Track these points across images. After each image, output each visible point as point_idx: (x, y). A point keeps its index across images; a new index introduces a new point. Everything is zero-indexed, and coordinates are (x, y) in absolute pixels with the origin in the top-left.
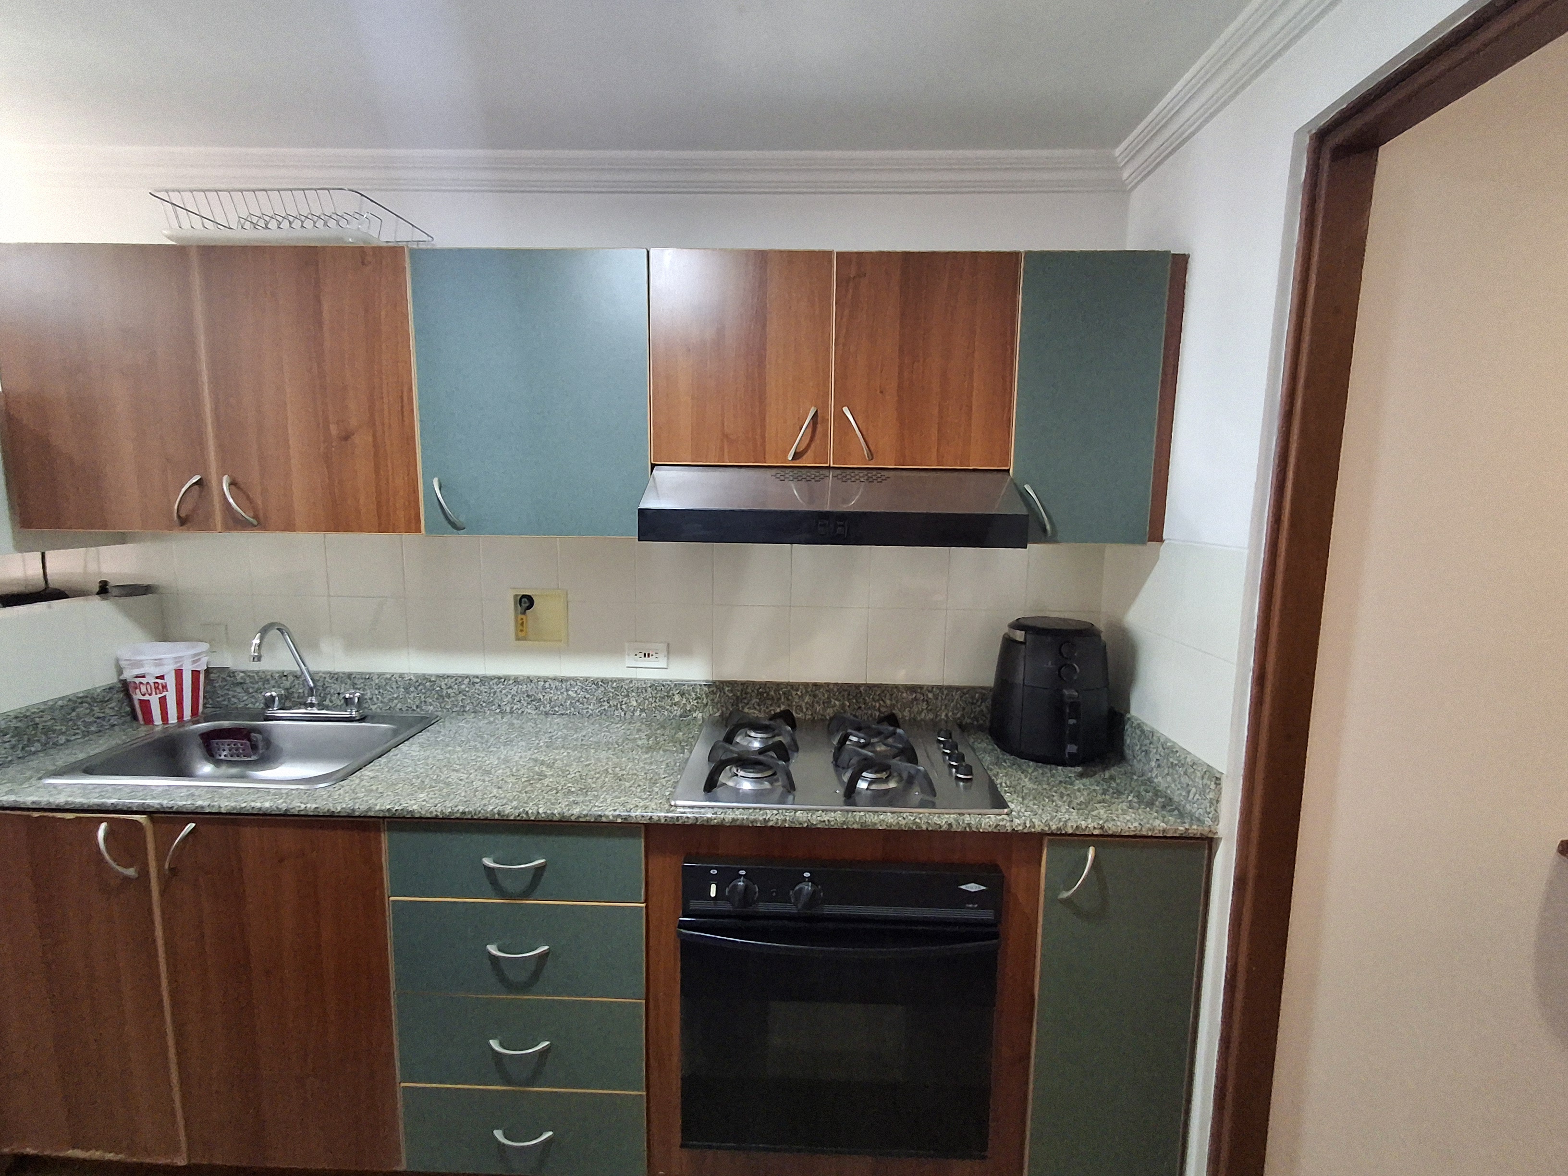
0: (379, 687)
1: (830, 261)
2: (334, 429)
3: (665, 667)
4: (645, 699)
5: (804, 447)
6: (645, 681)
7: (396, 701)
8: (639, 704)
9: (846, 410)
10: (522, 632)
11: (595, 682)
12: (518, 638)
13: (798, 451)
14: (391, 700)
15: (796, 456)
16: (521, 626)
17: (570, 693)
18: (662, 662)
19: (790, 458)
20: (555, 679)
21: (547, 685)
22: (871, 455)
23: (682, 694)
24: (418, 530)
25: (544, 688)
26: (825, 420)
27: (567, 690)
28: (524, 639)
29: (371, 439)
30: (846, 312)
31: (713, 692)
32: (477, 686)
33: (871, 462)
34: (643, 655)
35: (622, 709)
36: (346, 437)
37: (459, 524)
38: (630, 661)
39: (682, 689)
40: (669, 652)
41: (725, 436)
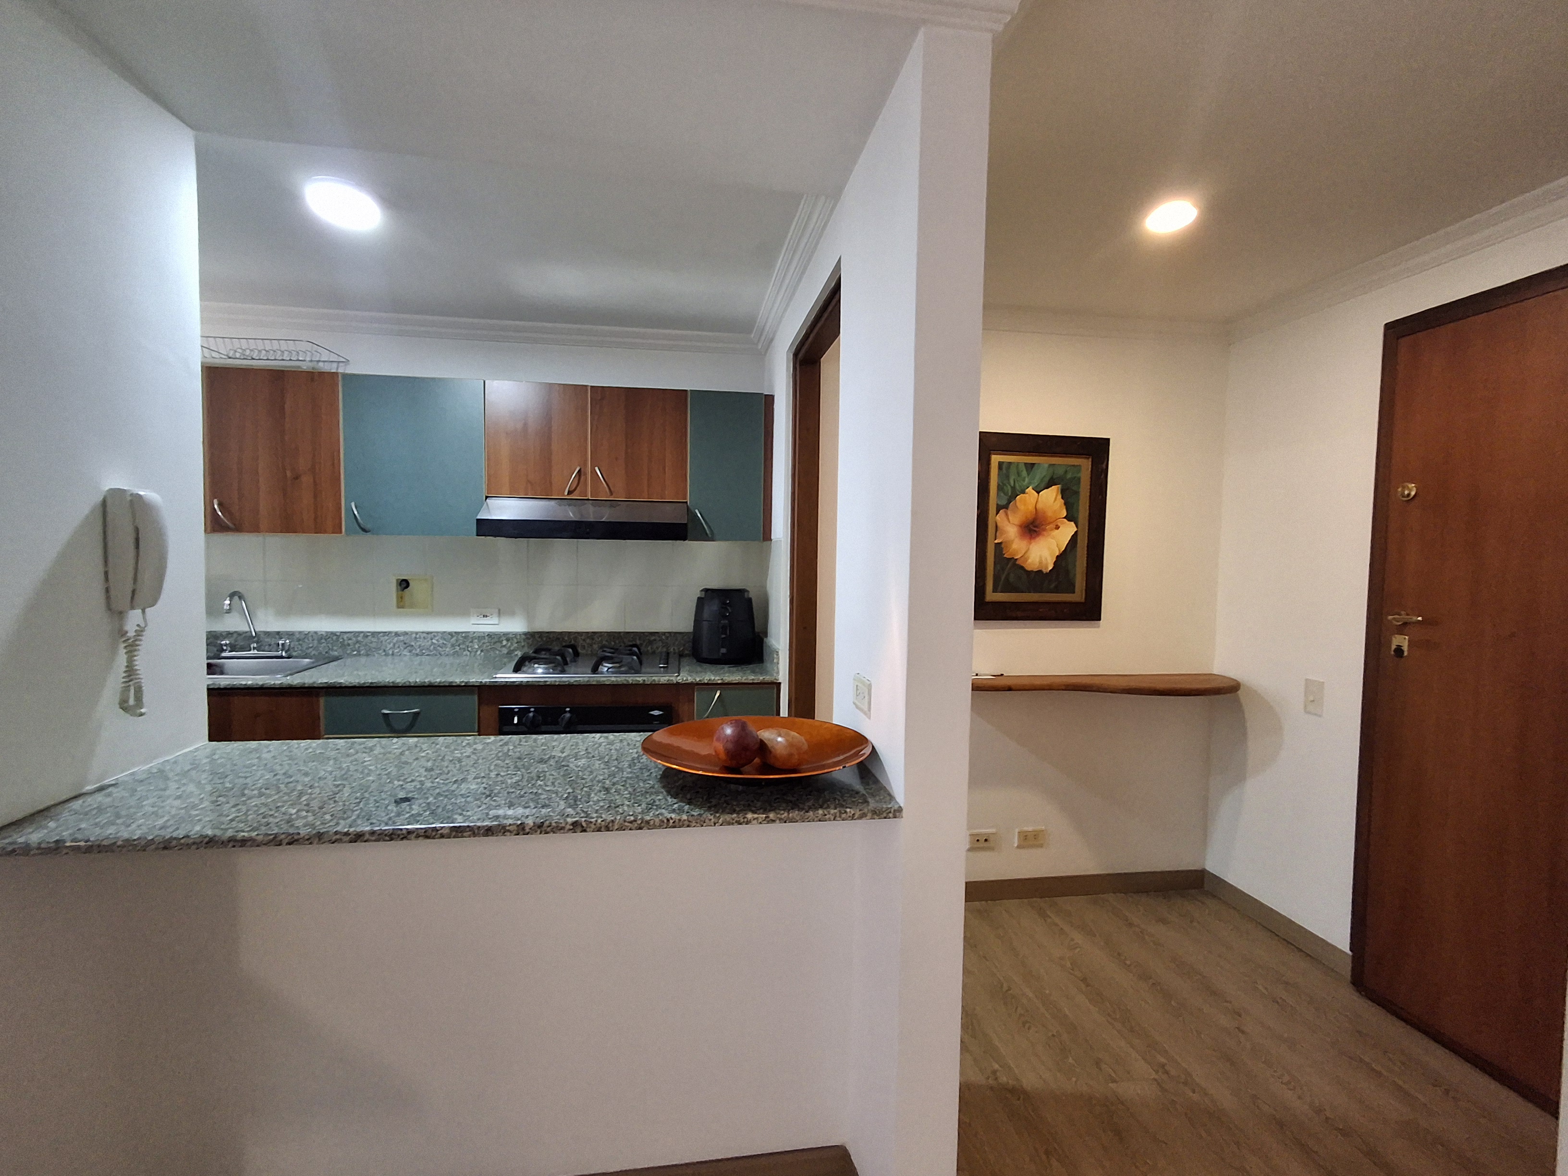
0: (299, 640)
1: (587, 390)
2: (289, 474)
3: (497, 623)
4: (484, 643)
5: (573, 488)
6: (484, 633)
7: (311, 649)
8: (479, 647)
9: (597, 469)
10: (401, 603)
11: (451, 634)
12: (399, 607)
13: (571, 490)
14: (307, 649)
15: (570, 493)
16: (400, 599)
17: (434, 641)
18: (495, 620)
19: (566, 494)
20: (423, 632)
21: (418, 636)
22: (611, 493)
23: (508, 640)
24: (341, 532)
25: (416, 638)
26: (585, 474)
27: (432, 639)
28: (403, 607)
29: (312, 480)
30: (596, 417)
31: (528, 638)
32: (369, 638)
33: (612, 496)
34: (482, 616)
35: (468, 650)
36: (297, 478)
37: (367, 530)
38: (474, 620)
39: (508, 636)
40: (500, 614)
41: (529, 481)
